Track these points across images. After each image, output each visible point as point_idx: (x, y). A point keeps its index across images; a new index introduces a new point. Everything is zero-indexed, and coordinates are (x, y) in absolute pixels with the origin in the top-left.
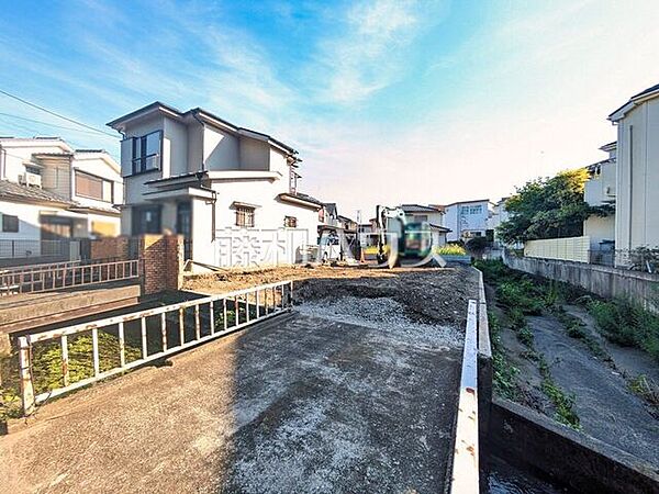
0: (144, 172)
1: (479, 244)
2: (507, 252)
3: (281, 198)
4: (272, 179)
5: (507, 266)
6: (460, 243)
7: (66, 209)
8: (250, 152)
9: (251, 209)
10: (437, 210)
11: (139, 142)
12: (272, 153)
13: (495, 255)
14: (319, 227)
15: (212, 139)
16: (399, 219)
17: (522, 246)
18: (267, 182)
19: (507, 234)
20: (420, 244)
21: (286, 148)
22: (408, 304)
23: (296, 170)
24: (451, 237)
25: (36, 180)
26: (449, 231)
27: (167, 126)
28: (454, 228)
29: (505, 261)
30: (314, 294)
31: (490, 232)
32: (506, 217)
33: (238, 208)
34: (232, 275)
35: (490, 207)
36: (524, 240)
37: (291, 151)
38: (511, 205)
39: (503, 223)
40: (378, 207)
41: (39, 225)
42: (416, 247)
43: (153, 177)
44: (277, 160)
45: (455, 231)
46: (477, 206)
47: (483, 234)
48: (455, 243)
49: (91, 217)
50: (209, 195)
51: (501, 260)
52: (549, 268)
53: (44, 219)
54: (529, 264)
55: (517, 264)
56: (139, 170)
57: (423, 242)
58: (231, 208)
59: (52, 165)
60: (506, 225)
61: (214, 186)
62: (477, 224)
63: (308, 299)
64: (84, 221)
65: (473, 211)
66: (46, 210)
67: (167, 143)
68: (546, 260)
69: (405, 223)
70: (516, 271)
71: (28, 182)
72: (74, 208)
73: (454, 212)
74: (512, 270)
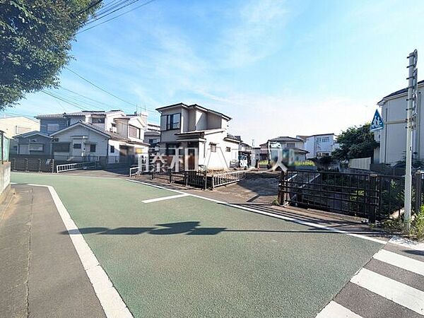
0: (172, 129)
2: (341, 165)
3: (225, 139)
4: (222, 132)
7: (127, 142)
8: (213, 120)
9: (215, 145)
11: (169, 117)
12: (223, 120)
14: (239, 152)
15: (199, 115)
17: (347, 162)
18: (220, 133)
21: (227, 117)
24: (309, 156)
25: (116, 130)
26: (307, 152)
27: (183, 110)
28: (311, 151)
33: (212, 144)
37: (229, 118)
41: (119, 150)
43: (176, 132)
44: (224, 123)
45: (312, 153)
46: (326, 137)
47: (330, 155)
48: (311, 159)
49: (136, 146)
50: (203, 140)
53: (121, 147)
56: (169, 128)
58: (209, 145)
61: (205, 137)
64: (133, 147)
65: (324, 141)
66: (123, 143)
67: (182, 117)
71: (113, 131)
72: (130, 142)
73: (312, 140)
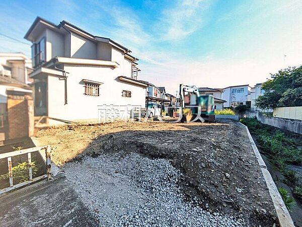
1: (242, 109)
2: (260, 114)
3: (119, 79)
4: (113, 67)
5: (260, 122)
6: (231, 108)
7: (22, 88)
8: (102, 50)
9: (97, 85)
10: (218, 90)
12: (113, 51)
13: (252, 116)
14: (146, 98)
15: (76, 43)
16: (195, 93)
17: (272, 111)
18: (109, 69)
19: (262, 104)
20: (207, 109)
21: (122, 48)
22: (184, 172)
23: (137, 66)
24: (226, 105)
25: (8, 73)
26: (225, 101)
27: (48, 34)
28: (228, 100)
29: (259, 119)
30: (112, 147)
31: (249, 103)
32: (262, 93)
33: (87, 84)
34: (79, 126)
35: (249, 89)
36: (274, 107)
37: (127, 50)
38: (266, 86)
39: (260, 97)
40: (181, 85)
41: (7, 96)
42: (205, 110)
44: (116, 55)
45: (228, 101)
46: (241, 88)
47: (244, 104)
48: (228, 108)
50: (61, 73)
51: (256, 118)
52: (294, 125)
53: (9, 92)
54: (276, 121)
55: (267, 121)
57: (209, 107)
58: (80, 83)
59: (17, 66)
60: (261, 98)
62: (241, 98)
63: (107, 151)
65: (239, 91)
66: (10, 88)
67: (48, 43)
68: (292, 120)
69: (199, 96)
70: (267, 125)
71: (4, 74)
72: (26, 87)
73: (228, 92)
74: (263, 125)
